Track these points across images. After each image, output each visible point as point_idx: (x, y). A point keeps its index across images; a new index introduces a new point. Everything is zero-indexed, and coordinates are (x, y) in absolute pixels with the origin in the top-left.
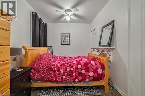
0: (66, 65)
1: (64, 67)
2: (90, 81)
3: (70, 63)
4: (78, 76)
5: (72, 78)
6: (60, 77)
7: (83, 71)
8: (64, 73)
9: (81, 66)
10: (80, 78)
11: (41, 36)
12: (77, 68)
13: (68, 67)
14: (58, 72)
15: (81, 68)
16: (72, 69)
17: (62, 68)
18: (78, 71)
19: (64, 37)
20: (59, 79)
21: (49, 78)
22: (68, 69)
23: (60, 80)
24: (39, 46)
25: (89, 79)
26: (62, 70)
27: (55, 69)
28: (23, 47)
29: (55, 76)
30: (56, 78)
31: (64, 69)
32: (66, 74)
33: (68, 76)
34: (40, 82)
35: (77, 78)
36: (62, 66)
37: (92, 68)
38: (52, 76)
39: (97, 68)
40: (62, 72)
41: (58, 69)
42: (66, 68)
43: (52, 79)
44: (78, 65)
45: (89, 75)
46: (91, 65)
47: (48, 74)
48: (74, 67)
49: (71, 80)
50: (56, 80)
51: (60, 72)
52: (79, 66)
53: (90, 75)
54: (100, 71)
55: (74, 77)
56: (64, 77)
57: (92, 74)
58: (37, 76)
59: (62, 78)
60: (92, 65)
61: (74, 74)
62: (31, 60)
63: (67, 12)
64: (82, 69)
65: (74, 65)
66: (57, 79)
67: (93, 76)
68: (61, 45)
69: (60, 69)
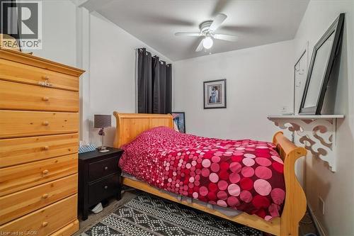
0: (179, 154)
1: (173, 158)
2: (228, 206)
3: (188, 153)
4: (200, 187)
5: (186, 188)
6: (163, 179)
7: (214, 178)
8: (171, 171)
9: (212, 162)
10: (204, 192)
11: (157, 92)
12: (200, 166)
13: (181, 161)
14: (160, 167)
15: (209, 168)
16: (188, 166)
17: (169, 160)
18: (201, 175)
19: (210, 89)
20: (160, 182)
21: (145, 175)
22: (180, 165)
23: (162, 184)
24: (153, 113)
25: (226, 201)
26: (168, 164)
27: (157, 159)
28: (115, 114)
29: (155, 174)
30: (156, 179)
31: (173, 163)
32: (175, 174)
33: (178, 181)
34: (134, 178)
35: (196, 189)
36: (170, 156)
37: (240, 173)
38: (150, 173)
39: (255, 178)
40: (167, 169)
41: (162, 160)
42: (177, 162)
43: (149, 179)
44: (203, 159)
45: (226, 191)
46: (240, 166)
47: (143, 167)
48: (194, 163)
49: (183, 190)
50: (155, 181)
51: (164, 167)
52: (206, 163)
53: (231, 192)
54: (262, 187)
55: (191, 186)
56: (170, 180)
57: (234, 190)
58: (130, 167)
59: (166, 181)
60: (244, 166)
61: (192, 180)
62: (128, 137)
63: (203, 30)
64: (211, 172)
65: (195, 157)
66: (158, 181)
67: (238, 197)
68: (205, 108)
69: (165, 162)
